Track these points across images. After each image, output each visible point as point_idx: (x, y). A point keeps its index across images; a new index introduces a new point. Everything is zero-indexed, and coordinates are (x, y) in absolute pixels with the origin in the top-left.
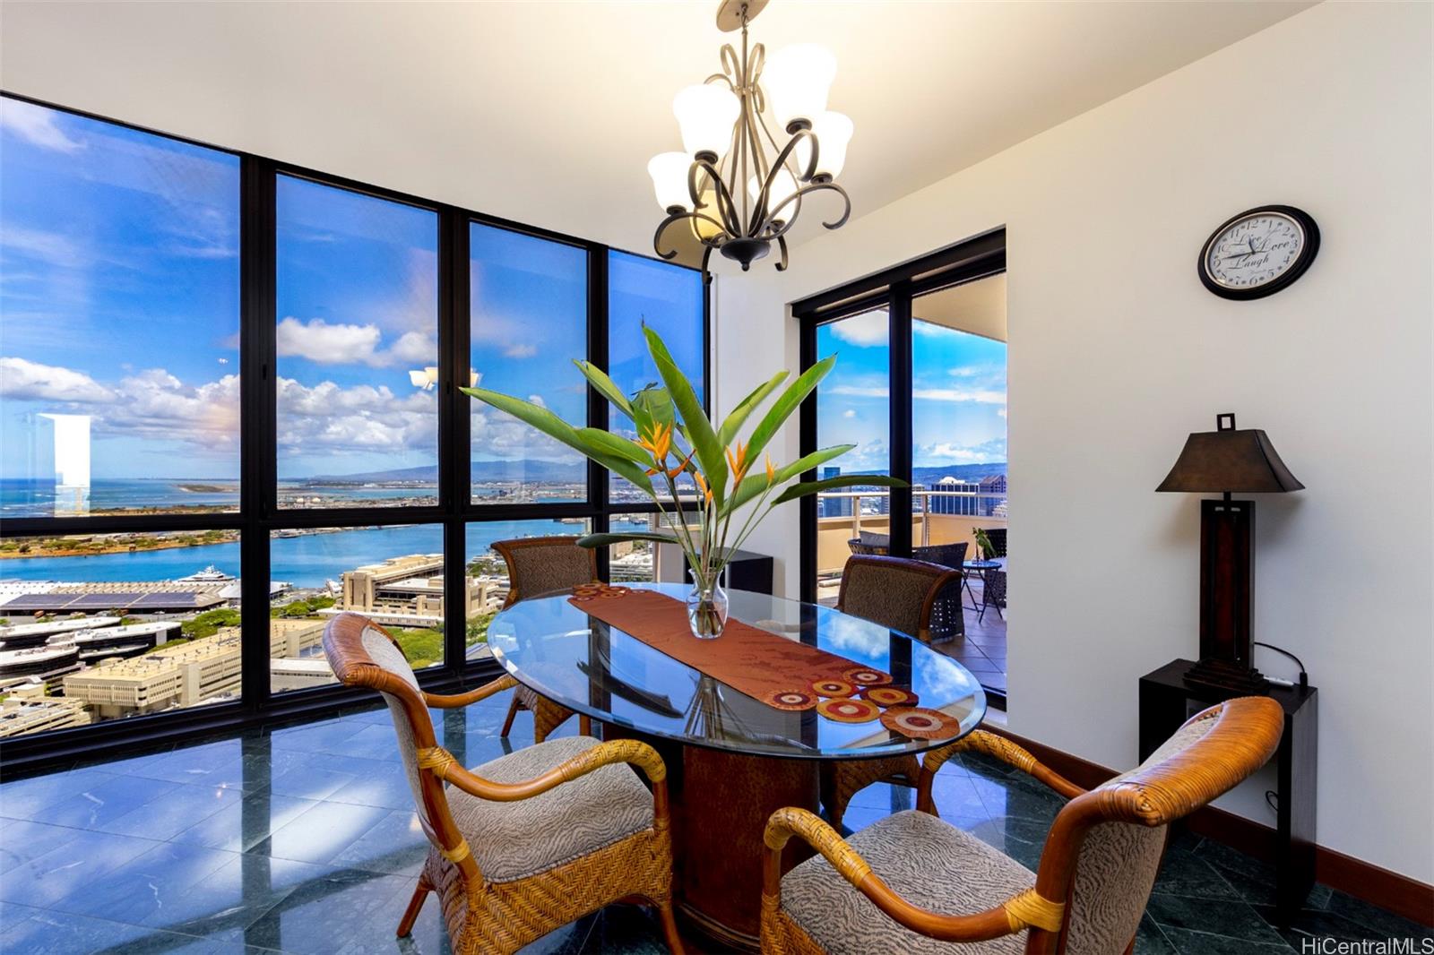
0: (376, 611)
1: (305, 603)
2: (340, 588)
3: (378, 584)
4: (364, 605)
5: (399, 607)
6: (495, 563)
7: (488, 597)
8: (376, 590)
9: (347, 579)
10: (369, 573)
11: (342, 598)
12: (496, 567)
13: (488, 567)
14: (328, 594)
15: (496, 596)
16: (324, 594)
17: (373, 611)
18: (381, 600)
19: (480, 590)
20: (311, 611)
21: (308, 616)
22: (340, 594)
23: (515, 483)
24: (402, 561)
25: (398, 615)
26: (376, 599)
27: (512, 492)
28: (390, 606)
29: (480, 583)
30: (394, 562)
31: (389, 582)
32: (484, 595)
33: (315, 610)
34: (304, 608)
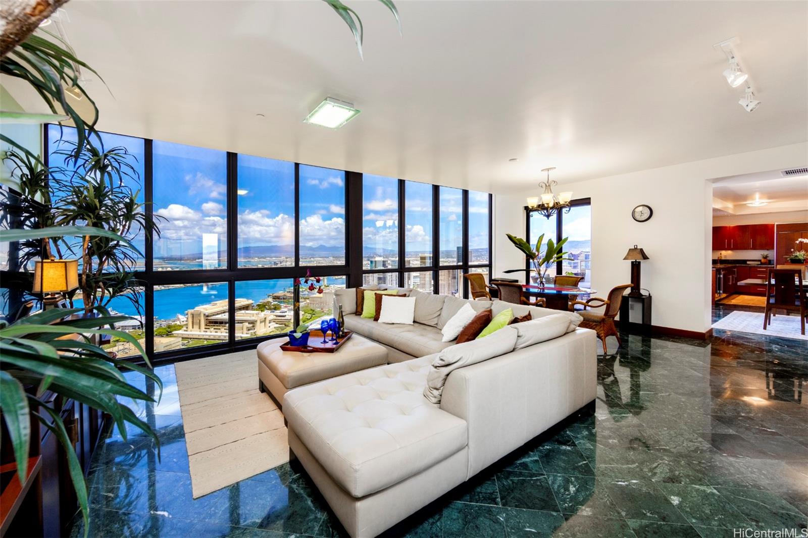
0: (206, 332)
1: (165, 328)
2: (186, 319)
3: (208, 316)
4: (200, 328)
5: (219, 329)
6: (272, 304)
7: (270, 323)
8: (207, 320)
9: (189, 315)
10: (202, 310)
11: (187, 325)
12: (273, 305)
13: (269, 306)
14: (178, 323)
15: (274, 322)
16: (176, 322)
17: (204, 331)
18: (209, 326)
19: (265, 318)
20: (169, 332)
21: (167, 335)
22: (185, 323)
23: (283, 258)
24: (221, 303)
25: (219, 334)
26: (206, 325)
27: (281, 263)
28: (214, 329)
29: (265, 315)
30: (216, 304)
31: (213, 315)
32: (267, 321)
33: (171, 332)
34: (165, 331)
